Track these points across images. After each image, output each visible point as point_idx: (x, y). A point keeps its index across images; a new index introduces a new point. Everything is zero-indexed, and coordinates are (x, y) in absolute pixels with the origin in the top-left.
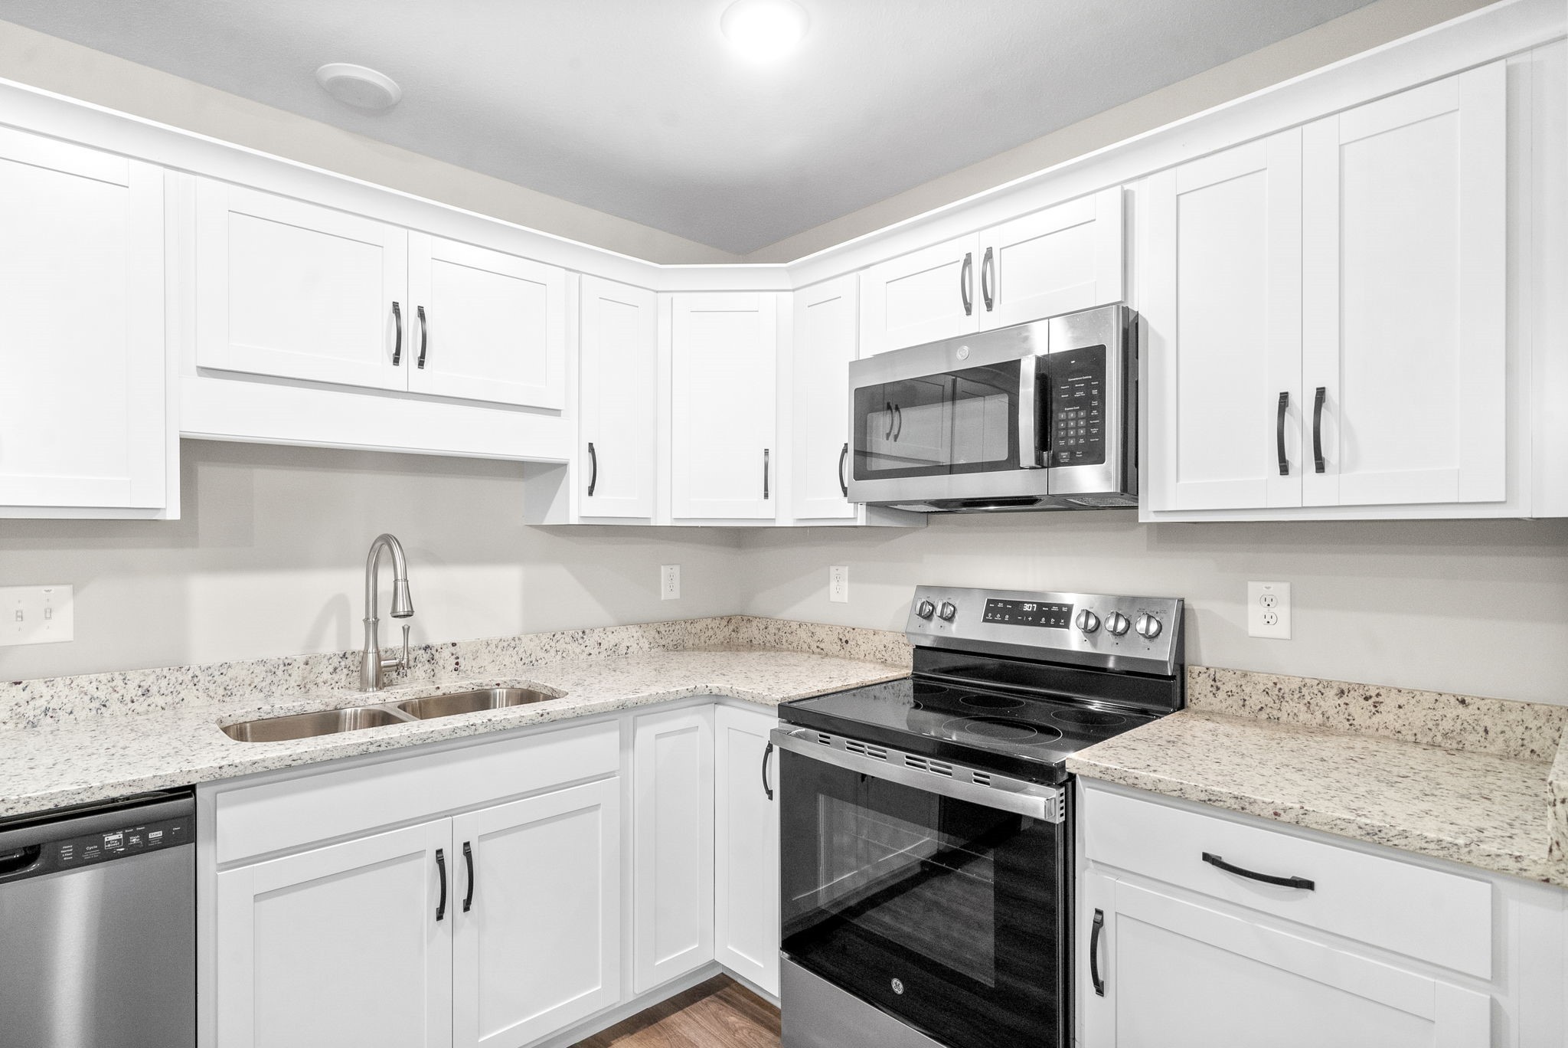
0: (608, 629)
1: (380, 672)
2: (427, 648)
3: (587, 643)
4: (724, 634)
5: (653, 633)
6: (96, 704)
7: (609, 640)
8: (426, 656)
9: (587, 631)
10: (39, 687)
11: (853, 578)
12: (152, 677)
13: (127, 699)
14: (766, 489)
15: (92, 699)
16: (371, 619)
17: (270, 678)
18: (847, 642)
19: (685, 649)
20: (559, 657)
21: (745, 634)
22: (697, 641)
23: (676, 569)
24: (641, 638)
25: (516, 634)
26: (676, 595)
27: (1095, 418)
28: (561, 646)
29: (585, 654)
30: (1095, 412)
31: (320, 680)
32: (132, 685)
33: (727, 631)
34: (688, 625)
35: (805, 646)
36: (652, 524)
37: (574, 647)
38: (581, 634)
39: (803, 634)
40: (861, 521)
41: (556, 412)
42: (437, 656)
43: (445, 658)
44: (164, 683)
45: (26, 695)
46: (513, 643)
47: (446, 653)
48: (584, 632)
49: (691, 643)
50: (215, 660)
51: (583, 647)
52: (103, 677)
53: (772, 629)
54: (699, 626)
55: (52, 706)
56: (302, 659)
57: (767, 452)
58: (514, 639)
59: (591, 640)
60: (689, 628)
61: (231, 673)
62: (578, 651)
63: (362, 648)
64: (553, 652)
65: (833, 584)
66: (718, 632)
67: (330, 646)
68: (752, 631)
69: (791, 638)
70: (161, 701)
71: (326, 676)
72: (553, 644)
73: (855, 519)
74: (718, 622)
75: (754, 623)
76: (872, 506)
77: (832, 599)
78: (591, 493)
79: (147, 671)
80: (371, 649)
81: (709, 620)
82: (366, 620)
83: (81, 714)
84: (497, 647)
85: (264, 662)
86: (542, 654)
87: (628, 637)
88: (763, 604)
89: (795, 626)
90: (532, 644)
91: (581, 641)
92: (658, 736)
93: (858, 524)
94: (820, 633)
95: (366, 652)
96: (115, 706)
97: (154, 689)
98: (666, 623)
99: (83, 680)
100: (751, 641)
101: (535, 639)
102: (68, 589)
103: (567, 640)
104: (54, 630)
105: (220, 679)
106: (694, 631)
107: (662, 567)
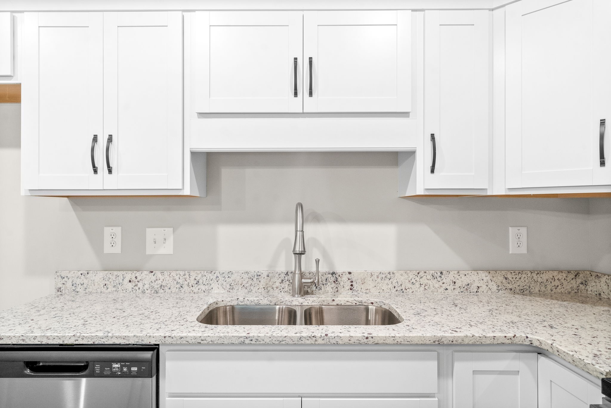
0: (461, 272)
2: (333, 273)
3: (444, 281)
4: (571, 286)
5: (501, 278)
6: (178, 286)
7: (462, 281)
8: (333, 279)
9: (444, 272)
10: (159, 274)
12: (200, 276)
13: (190, 284)
14: (603, 158)
15: (177, 283)
17: (250, 282)
19: (531, 293)
20: (422, 288)
21: (594, 287)
22: (543, 289)
23: (524, 229)
24: (490, 281)
25: (392, 270)
26: (523, 250)
28: (424, 281)
29: (442, 289)
31: (274, 286)
32: (192, 278)
33: (574, 284)
34: (534, 275)
36: (489, 193)
37: (434, 283)
38: (439, 274)
41: (405, 114)
42: (339, 279)
43: (344, 281)
44: (205, 279)
45: (154, 278)
46: (389, 276)
47: (345, 278)
48: (441, 273)
49: (537, 290)
50: (226, 269)
51: (441, 283)
52: (182, 273)
54: (545, 277)
55: (163, 284)
56: (266, 273)
58: (389, 273)
59: (448, 279)
60: (535, 277)
61: (233, 277)
62: (437, 285)
63: (292, 270)
64: (417, 285)
66: (565, 283)
67: (282, 268)
68: (601, 286)
70: (203, 288)
71: (277, 284)
72: (418, 279)
74: (565, 275)
75: (603, 279)
78: (432, 171)
79: (198, 272)
80: (297, 271)
81: (555, 273)
83: (174, 290)
84: (378, 277)
85: (247, 273)
86: (410, 285)
87: (479, 280)
90: (403, 278)
91: (439, 279)
92: (475, 372)
95: (295, 273)
96: (186, 287)
97: (201, 281)
98: (513, 271)
99: (173, 274)
100: (600, 294)
101: (404, 274)
102: (171, 229)
103: (429, 277)
104: (167, 249)
105: (228, 280)
106: (540, 280)
107: (510, 228)
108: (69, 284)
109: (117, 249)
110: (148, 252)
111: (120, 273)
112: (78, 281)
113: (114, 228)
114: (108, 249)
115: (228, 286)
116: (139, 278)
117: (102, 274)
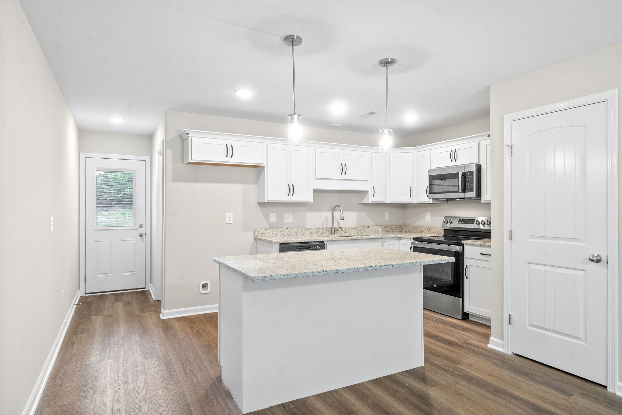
0: (374, 226)
1: (335, 230)
5: (383, 228)
6: (296, 233)
7: (374, 229)
8: (341, 229)
10: (289, 229)
11: (431, 216)
13: (299, 232)
14: (410, 195)
16: (333, 221)
17: (317, 231)
18: (429, 230)
19: (390, 232)
21: (405, 229)
22: (393, 230)
23: (388, 213)
24: (380, 229)
25: (356, 226)
26: (388, 219)
27: (472, 184)
28: (364, 229)
29: (369, 231)
30: (472, 183)
31: (324, 232)
32: (300, 230)
33: (400, 229)
34: (391, 226)
35: (420, 232)
36: (385, 203)
37: (366, 230)
39: (419, 229)
40: (431, 202)
42: (342, 229)
43: (344, 230)
44: (304, 230)
45: (288, 231)
46: (355, 228)
47: (344, 229)
48: (368, 226)
50: (310, 227)
52: (297, 229)
53: (411, 228)
55: (291, 233)
56: (322, 228)
57: (410, 187)
59: (370, 228)
61: (312, 229)
63: (331, 227)
65: (426, 217)
66: (398, 228)
67: (325, 226)
68: (407, 229)
69: (416, 230)
70: (303, 233)
73: (430, 202)
74: (398, 226)
75: (407, 227)
76: (433, 199)
77: (426, 220)
78: (373, 197)
79: (302, 228)
80: (333, 227)
81: (396, 226)
82: (332, 221)
83: (294, 234)
84: (352, 228)
85: (316, 228)
86: (361, 231)
87: (378, 228)
88: (409, 222)
89: (417, 227)
90: (359, 228)
93: (430, 203)
94: (423, 228)
95: (332, 227)
96: (298, 234)
98: (386, 226)
99: (294, 229)
100: (406, 231)
102: (291, 214)
103: (366, 228)
104: (290, 220)
105: (311, 230)
106: (392, 228)
107: (385, 213)
108: (260, 234)
109: (275, 221)
110: (284, 222)
111: (277, 229)
112: (263, 232)
113: (274, 214)
114: (271, 221)
115: (311, 233)
116: (283, 231)
117: (271, 230)
